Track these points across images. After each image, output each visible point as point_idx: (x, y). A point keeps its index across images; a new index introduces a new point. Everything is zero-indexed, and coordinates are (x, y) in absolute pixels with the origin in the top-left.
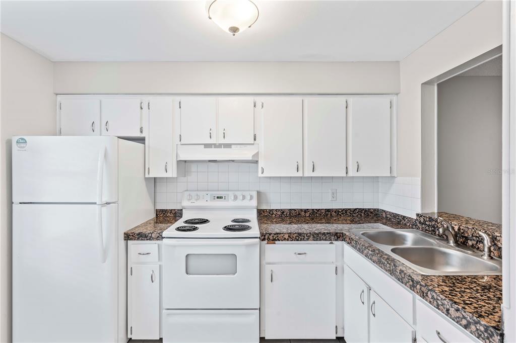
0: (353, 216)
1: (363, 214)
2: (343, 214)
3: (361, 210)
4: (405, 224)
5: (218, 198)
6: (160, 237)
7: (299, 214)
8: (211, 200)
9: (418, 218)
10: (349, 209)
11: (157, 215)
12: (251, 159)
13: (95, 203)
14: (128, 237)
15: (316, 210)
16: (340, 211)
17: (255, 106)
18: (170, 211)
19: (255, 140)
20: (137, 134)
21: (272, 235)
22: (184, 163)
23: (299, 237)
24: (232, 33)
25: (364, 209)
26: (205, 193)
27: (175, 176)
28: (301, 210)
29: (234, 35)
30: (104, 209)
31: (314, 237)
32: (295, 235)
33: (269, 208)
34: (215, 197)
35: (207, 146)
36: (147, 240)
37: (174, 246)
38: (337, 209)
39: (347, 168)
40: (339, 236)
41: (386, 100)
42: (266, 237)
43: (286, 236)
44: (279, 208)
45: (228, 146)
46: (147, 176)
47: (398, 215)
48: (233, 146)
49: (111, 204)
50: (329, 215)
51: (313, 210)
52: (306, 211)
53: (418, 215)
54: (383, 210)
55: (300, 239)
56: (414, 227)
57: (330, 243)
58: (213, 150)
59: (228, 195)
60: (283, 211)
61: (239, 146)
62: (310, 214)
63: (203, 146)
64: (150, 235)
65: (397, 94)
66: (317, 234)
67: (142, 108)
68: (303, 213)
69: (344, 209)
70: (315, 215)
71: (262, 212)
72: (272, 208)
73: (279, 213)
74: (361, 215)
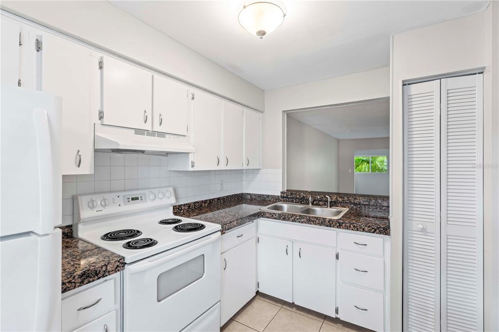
0: (232, 201)
2: (227, 200)
5: (133, 199)
7: (201, 206)
8: (125, 204)
9: (282, 195)
10: (229, 196)
15: (212, 199)
16: (225, 198)
19: (187, 131)
24: (259, 37)
25: (237, 194)
28: (202, 201)
29: (261, 38)
33: (178, 204)
34: (129, 199)
35: (139, 132)
38: (223, 197)
44: (186, 203)
45: (162, 134)
48: (167, 136)
50: (219, 203)
51: (210, 200)
52: (205, 202)
53: (282, 192)
54: (248, 193)
58: (146, 138)
59: (145, 194)
60: (189, 205)
61: (173, 136)
63: (133, 131)
64: (104, 269)
65: (263, 112)
68: (203, 204)
70: (210, 205)
72: (180, 204)
73: (187, 208)
74: (235, 199)
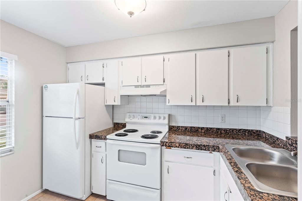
0: (238, 134)
1: (247, 134)
2: (230, 132)
3: (245, 131)
4: (279, 144)
5: (145, 117)
6: (105, 139)
7: (197, 131)
8: (141, 119)
9: (287, 140)
10: (235, 129)
11: (114, 126)
12: (159, 94)
13: (72, 118)
14: (91, 137)
15: (209, 128)
16: (228, 130)
17: (164, 61)
18: (120, 124)
19: (164, 82)
20: (101, 81)
21: (168, 143)
22: (128, 97)
23: (186, 146)
25: (247, 130)
26: (138, 114)
27: (119, 104)
28: (199, 128)
30: (77, 121)
31: (196, 147)
32: (183, 144)
33: (177, 125)
34: (143, 117)
35: (136, 86)
36: (100, 139)
37: (112, 144)
38: (225, 129)
39: (229, 99)
40: (215, 148)
41: (263, 48)
42: (164, 144)
43: (177, 145)
44: (184, 126)
45: (148, 86)
46: (106, 104)
47: (273, 136)
48: (151, 86)
49: (81, 119)
50: (219, 132)
51: (207, 128)
52: (202, 128)
53: (287, 138)
54: (263, 132)
55: (186, 148)
56: (285, 147)
57: (210, 153)
58: (140, 89)
59: (151, 116)
60: (186, 128)
61: (154, 86)
62: (205, 131)
63: (134, 87)
64: (101, 137)
65: (273, 42)
66: (199, 146)
67: (103, 67)
68: (200, 130)
69: (231, 129)
70: (208, 132)
71: (173, 128)
72: (179, 126)
73: (184, 129)
74: (245, 134)
